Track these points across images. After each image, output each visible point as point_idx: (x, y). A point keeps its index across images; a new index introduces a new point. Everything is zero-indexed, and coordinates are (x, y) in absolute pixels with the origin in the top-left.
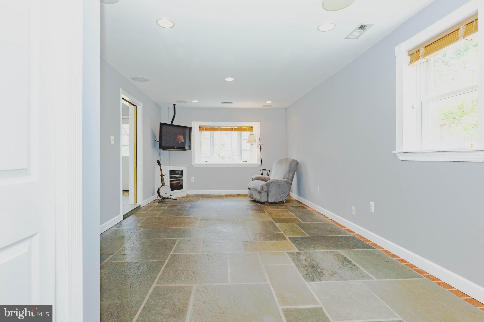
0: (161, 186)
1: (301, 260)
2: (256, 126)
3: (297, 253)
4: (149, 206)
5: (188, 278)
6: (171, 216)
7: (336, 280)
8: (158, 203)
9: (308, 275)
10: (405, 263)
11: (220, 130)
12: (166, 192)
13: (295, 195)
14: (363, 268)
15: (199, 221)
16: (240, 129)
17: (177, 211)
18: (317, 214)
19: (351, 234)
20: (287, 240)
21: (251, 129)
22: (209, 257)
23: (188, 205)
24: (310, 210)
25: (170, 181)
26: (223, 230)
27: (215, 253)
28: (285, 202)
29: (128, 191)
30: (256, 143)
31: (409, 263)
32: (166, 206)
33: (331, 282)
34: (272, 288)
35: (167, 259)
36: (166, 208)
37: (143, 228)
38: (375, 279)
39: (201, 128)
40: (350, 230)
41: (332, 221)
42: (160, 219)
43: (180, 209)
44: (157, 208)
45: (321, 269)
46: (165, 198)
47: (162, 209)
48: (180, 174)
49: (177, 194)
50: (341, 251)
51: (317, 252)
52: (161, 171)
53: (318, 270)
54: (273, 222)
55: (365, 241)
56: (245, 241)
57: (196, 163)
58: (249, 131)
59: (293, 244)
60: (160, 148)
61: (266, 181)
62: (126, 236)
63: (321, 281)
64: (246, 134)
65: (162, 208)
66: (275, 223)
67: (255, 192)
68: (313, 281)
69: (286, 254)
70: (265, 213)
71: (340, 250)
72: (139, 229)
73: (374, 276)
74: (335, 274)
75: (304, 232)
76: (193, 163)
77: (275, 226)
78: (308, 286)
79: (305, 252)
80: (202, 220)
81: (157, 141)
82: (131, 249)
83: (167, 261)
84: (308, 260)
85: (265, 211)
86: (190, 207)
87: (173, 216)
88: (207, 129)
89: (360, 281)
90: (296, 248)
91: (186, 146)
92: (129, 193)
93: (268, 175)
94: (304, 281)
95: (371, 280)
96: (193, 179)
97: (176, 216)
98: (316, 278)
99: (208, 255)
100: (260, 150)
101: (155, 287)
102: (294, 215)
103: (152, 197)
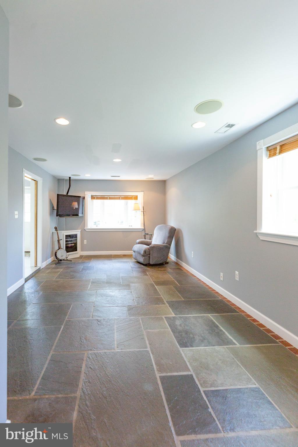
0: (58, 250)
1: (176, 325)
2: (140, 195)
3: (174, 317)
4: (47, 268)
5: (81, 344)
6: (66, 279)
7: (205, 346)
8: (55, 265)
9: (182, 341)
10: (263, 328)
11: (109, 199)
12: (62, 254)
13: (173, 257)
14: (228, 333)
15: (90, 284)
16: (126, 198)
17: (71, 273)
18: (191, 276)
19: (219, 297)
20: (166, 304)
21: (136, 198)
22: (98, 322)
23: (81, 267)
24: (186, 272)
25: (66, 244)
26: (111, 293)
27: (104, 318)
28: (164, 263)
29: (30, 252)
30: (140, 211)
31: (266, 328)
32: (62, 268)
33: (201, 348)
34: (151, 355)
35: (62, 324)
36: (62, 270)
37: (42, 292)
38: (238, 345)
39: (93, 197)
40: (219, 293)
41: (204, 284)
42: (57, 282)
43: (75, 272)
44: (54, 270)
45: (193, 335)
46: (61, 260)
47: (59, 272)
48: (75, 238)
49: (72, 255)
50: (211, 315)
51: (190, 316)
52: (58, 236)
53: (191, 336)
54: (154, 285)
55: (231, 304)
56: (129, 306)
57: (88, 228)
58: (134, 199)
59: (170, 309)
60: (57, 216)
61: (148, 245)
62: (27, 300)
63: (193, 347)
64: (131, 202)
65: (58, 270)
66: (156, 286)
67: (139, 255)
68: (186, 347)
69: (164, 318)
70: (147, 275)
71: (209, 315)
72: (39, 293)
73: (237, 342)
74: (204, 339)
75: (180, 296)
76: (85, 228)
77: (155, 289)
78: (182, 353)
79: (180, 317)
80: (93, 282)
81: (55, 210)
82: (32, 314)
83: (63, 327)
84: (183, 325)
85: (148, 273)
86: (83, 269)
87: (68, 279)
88: (98, 198)
89: (225, 347)
90: (172, 312)
91: (79, 213)
92: (30, 254)
93: (151, 239)
94: (179, 347)
95: (234, 346)
96: (85, 242)
97: (71, 279)
98: (189, 344)
99: (98, 320)
100: (143, 216)
101: (52, 354)
102: (171, 277)
103: (50, 259)
